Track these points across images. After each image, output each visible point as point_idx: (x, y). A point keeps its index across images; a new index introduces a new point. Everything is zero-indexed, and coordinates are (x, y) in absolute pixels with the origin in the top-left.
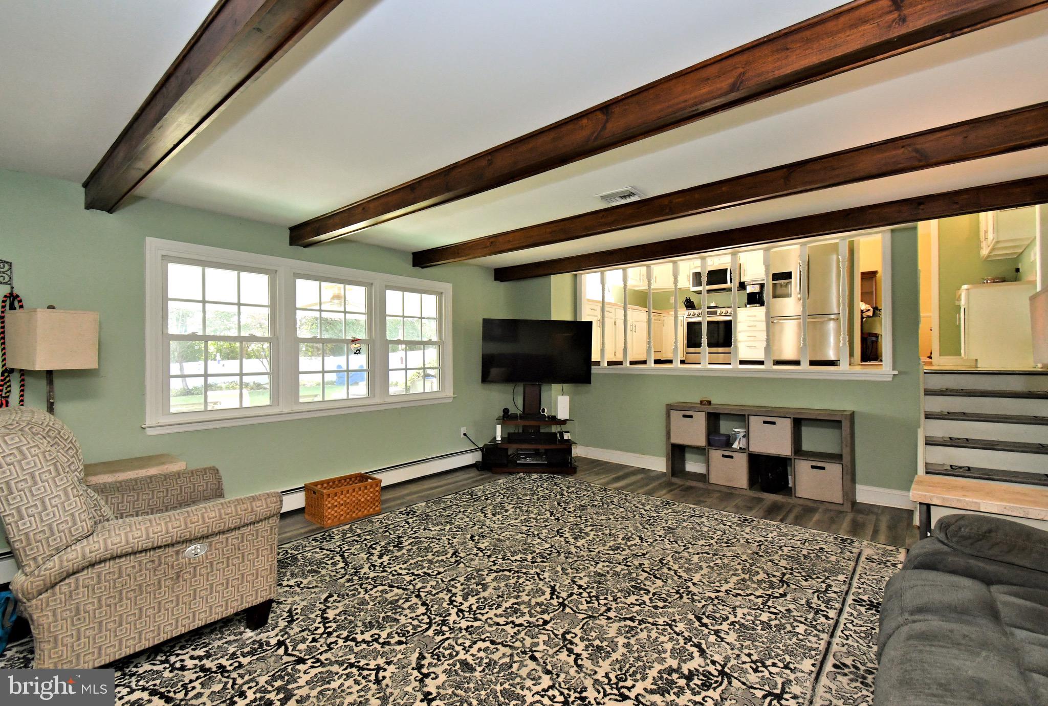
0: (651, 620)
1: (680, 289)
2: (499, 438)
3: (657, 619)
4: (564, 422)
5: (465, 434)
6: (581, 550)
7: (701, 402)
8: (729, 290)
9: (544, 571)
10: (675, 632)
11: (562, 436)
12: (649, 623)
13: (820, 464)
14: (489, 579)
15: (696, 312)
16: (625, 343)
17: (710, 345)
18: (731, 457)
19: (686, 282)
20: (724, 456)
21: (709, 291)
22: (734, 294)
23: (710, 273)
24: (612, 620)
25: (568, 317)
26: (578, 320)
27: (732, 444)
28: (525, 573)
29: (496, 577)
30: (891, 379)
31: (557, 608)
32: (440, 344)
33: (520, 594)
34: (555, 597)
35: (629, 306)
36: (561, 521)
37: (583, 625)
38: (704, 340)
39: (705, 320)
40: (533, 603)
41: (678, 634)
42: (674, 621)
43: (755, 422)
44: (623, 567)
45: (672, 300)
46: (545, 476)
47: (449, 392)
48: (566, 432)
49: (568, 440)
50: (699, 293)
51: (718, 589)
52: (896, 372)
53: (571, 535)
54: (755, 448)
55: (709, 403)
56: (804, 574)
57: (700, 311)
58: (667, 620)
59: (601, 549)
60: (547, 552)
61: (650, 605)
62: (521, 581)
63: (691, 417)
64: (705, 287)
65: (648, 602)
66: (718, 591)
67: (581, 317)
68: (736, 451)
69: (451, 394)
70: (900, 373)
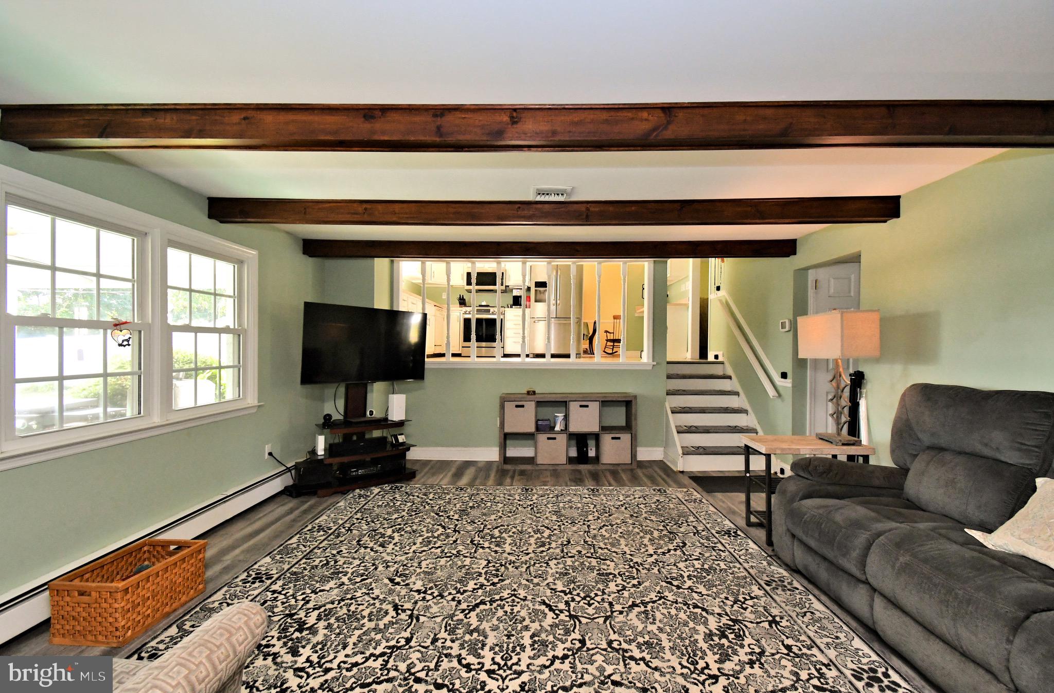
0: (497, 597)
1: (452, 286)
2: (321, 451)
3: (502, 594)
4: (401, 424)
5: (270, 454)
6: (396, 556)
7: (528, 393)
8: (494, 291)
9: (372, 589)
10: (521, 599)
11: (397, 440)
12: (497, 600)
13: (617, 436)
14: (312, 620)
15: (468, 309)
16: (448, 337)
17: (477, 340)
18: (554, 439)
19: (458, 280)
20: (549, 439)
21: (478, 291)
22: (499, 295)
23: (479, 274)
24: (467, 611)
25: (386, 306)
26: (395, 309)
27: (554, 427)
28: (351, 599)
29: (319, 615)
30: (651, 368)
31: (410, 621)
32: (238, 333)
33: (362, 622)
34: (400, 611)
35: (427, 300)
36: (354, 532)
37: (446, 627)
38: (473, 336)
39: (474, 316)
40: (382, 626)
41: (524, 600)
42: (515, 590)
43: (574, 407)
44: (445, 559)
45: (444, 296)
46: (387, 487)
47: (252, 400)
48: (400, 435)
49: (403, 444)
50: (469, 291)
51: (527, 552)
52: (655, 363)
53: (375, 544)
54: (573, 428)
55: (534, 393)
56: (569, 522)
57: (471, 308)
58: (509, 591)
59: (414, 548)
60: (361, 568)
61: (489, 584)
62: (353, 608)
63: (523, 406)
64: (474, 287)
65: (485, 582)
66: (528, 554)
67: (398, 306)
68: (558, 433)
69: (256, 403)
70: (658, 364)
